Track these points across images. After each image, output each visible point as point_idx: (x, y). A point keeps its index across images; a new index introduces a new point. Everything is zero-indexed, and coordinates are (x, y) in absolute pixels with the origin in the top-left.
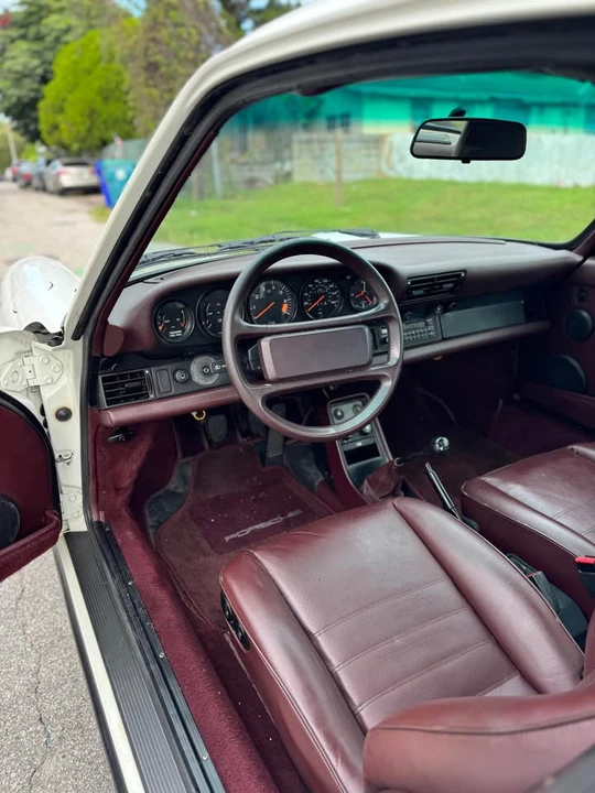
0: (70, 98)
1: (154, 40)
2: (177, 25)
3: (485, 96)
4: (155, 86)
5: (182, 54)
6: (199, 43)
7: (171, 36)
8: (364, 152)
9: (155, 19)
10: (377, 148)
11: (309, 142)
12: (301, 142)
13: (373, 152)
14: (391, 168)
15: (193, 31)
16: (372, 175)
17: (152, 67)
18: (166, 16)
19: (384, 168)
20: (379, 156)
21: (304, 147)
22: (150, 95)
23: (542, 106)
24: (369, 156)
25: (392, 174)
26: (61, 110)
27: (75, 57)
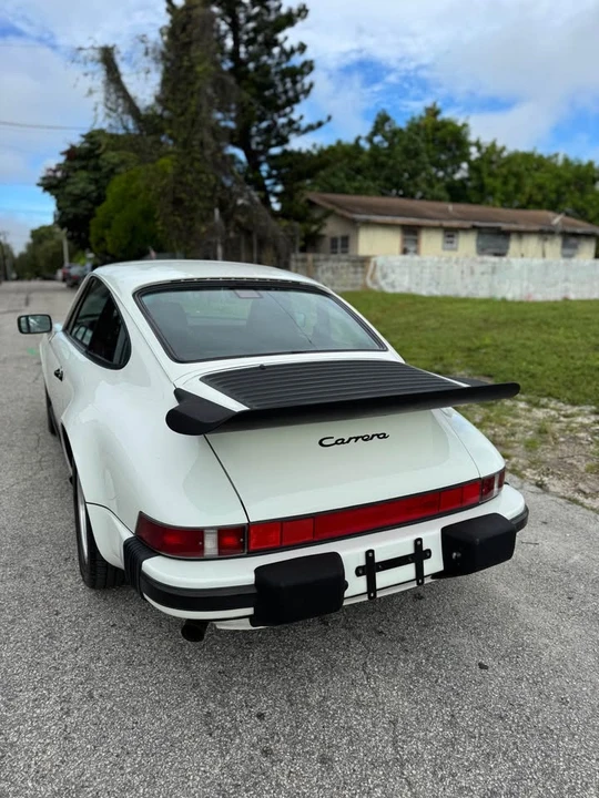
0: (117, 217)
1: (181, 183)
2: (199, 172)
3: (467, 224)
4: (179, 216)
5: (202, 193)
6: (215, 186)
7: (194, 180)
8: (352, 269)
9: (183, 167)
10: (363, 267)
11: (304, 260)
12: (297, 260)
13: (360, 269)
14: (375, 282)
15: (211, 177)
16: (358, 288)
17: (177, 202)
18: (192, 165)
19: (369, 283)
20: (365, 273)
21: (300, 264)
22: (175, 221)
23: (521, 234)
24: (356, 273)
25: (375, 288)
26: (108, 226)
27: (123, 185)
